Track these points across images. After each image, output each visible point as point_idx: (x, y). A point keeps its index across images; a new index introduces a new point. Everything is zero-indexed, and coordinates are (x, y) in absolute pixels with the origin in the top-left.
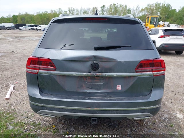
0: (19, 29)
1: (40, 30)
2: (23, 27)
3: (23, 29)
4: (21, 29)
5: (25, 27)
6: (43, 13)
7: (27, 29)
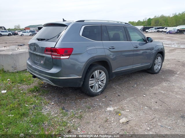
0: (146, 31)
1: (165, 32)
2: (149, 30)
3: (149, 32)
4: (147, 32)
5: (152, 30)
6: (180, 14)
7: (152, 31)
